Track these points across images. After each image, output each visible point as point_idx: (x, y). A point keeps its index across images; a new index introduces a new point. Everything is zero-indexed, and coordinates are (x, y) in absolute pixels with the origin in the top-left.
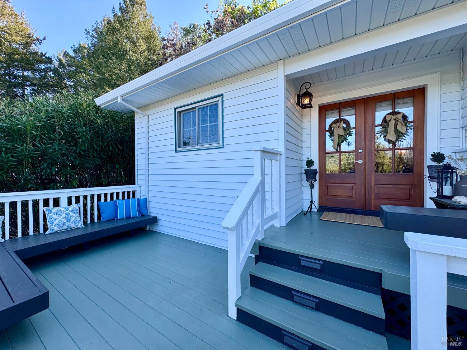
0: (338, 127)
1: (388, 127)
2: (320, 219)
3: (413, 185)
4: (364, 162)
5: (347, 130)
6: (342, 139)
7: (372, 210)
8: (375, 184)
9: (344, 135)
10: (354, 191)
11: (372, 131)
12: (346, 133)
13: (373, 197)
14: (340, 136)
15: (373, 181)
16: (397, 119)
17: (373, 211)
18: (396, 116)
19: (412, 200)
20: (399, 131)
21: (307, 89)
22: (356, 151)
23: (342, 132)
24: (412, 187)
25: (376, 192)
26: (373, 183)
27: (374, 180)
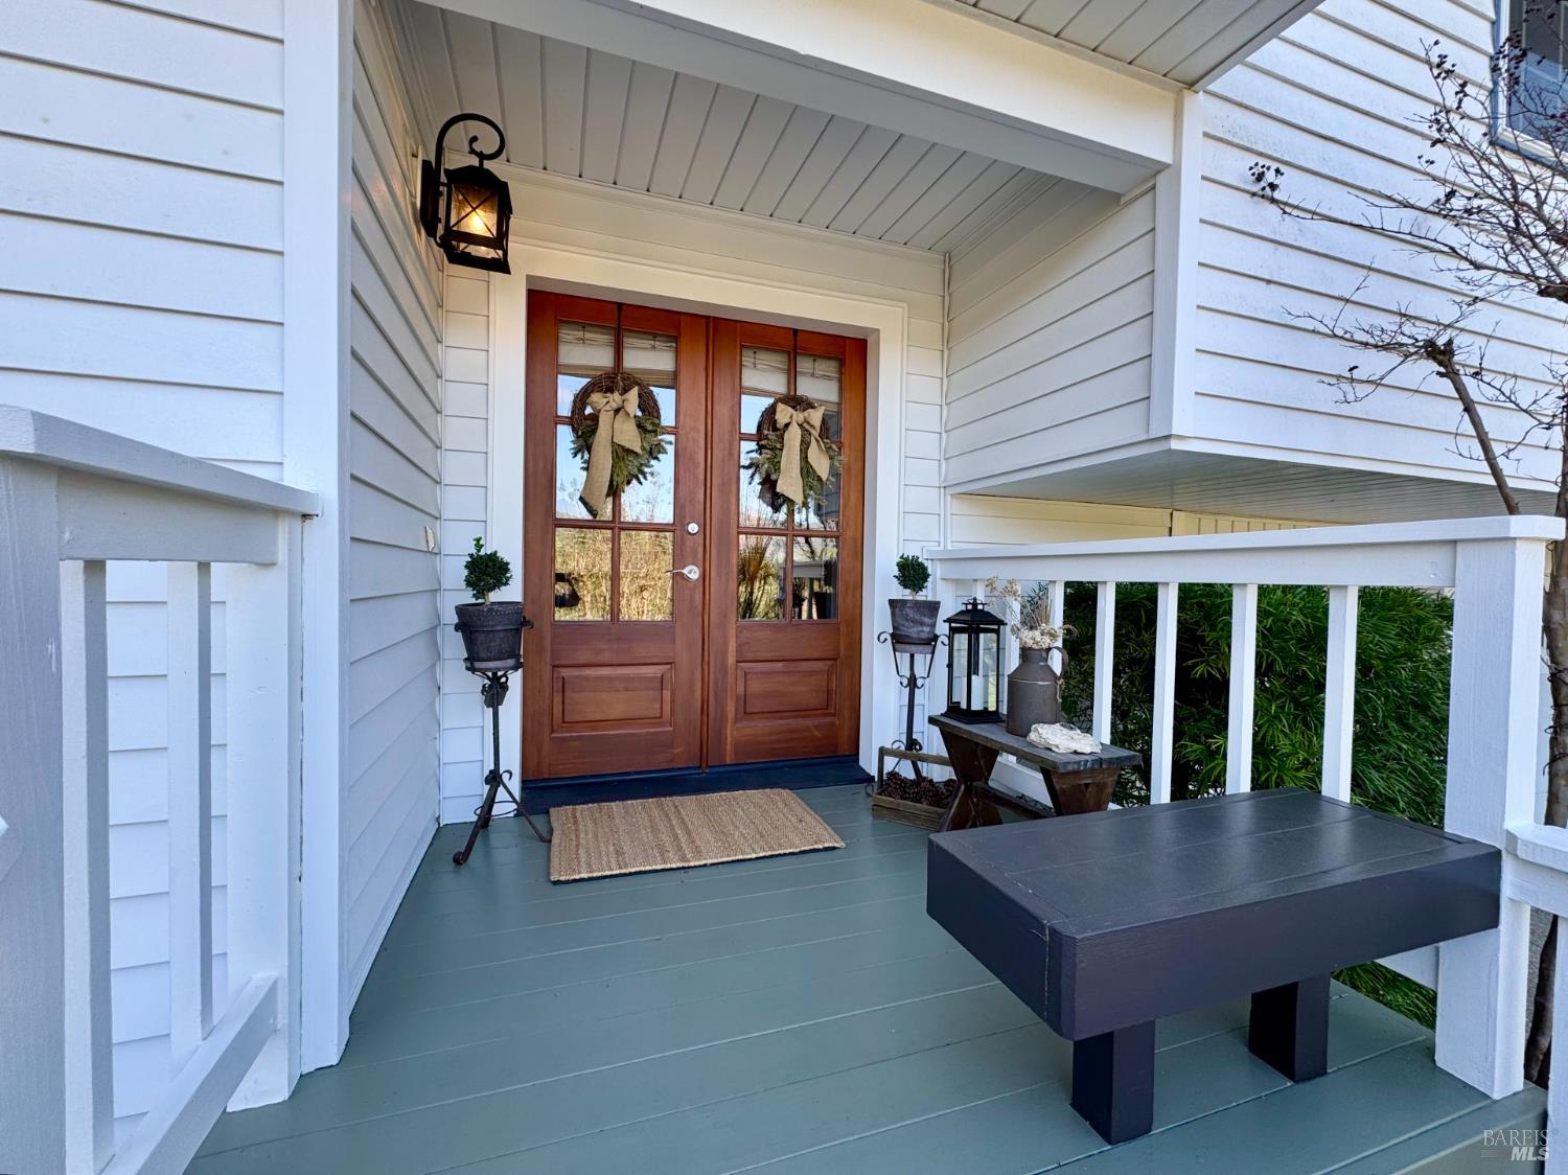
0: (617, 411)
1: (781, 450)
2: (554, 878)
3: (835, 659)
4: (703, 575)
5: (650, 432)
6: (627, 467)
7: (728, 762)
8: (738, 662)
9: (639, 451)
10: (667, 694)
11: (731, 454)
12: (645, 445)
13: (731, 709)
14: (621, 453)
15: (730, 648)
16: (805, 425)
17: (729, 765)
18: (806, 413)
19: (833, 711)
20: (814, 472)
21: (482, 157)
22: (677, 527)
23: (630, 437)
24: (832, 665)
25: (741, 690)
26: (731, 660)
27: (734, 645)
